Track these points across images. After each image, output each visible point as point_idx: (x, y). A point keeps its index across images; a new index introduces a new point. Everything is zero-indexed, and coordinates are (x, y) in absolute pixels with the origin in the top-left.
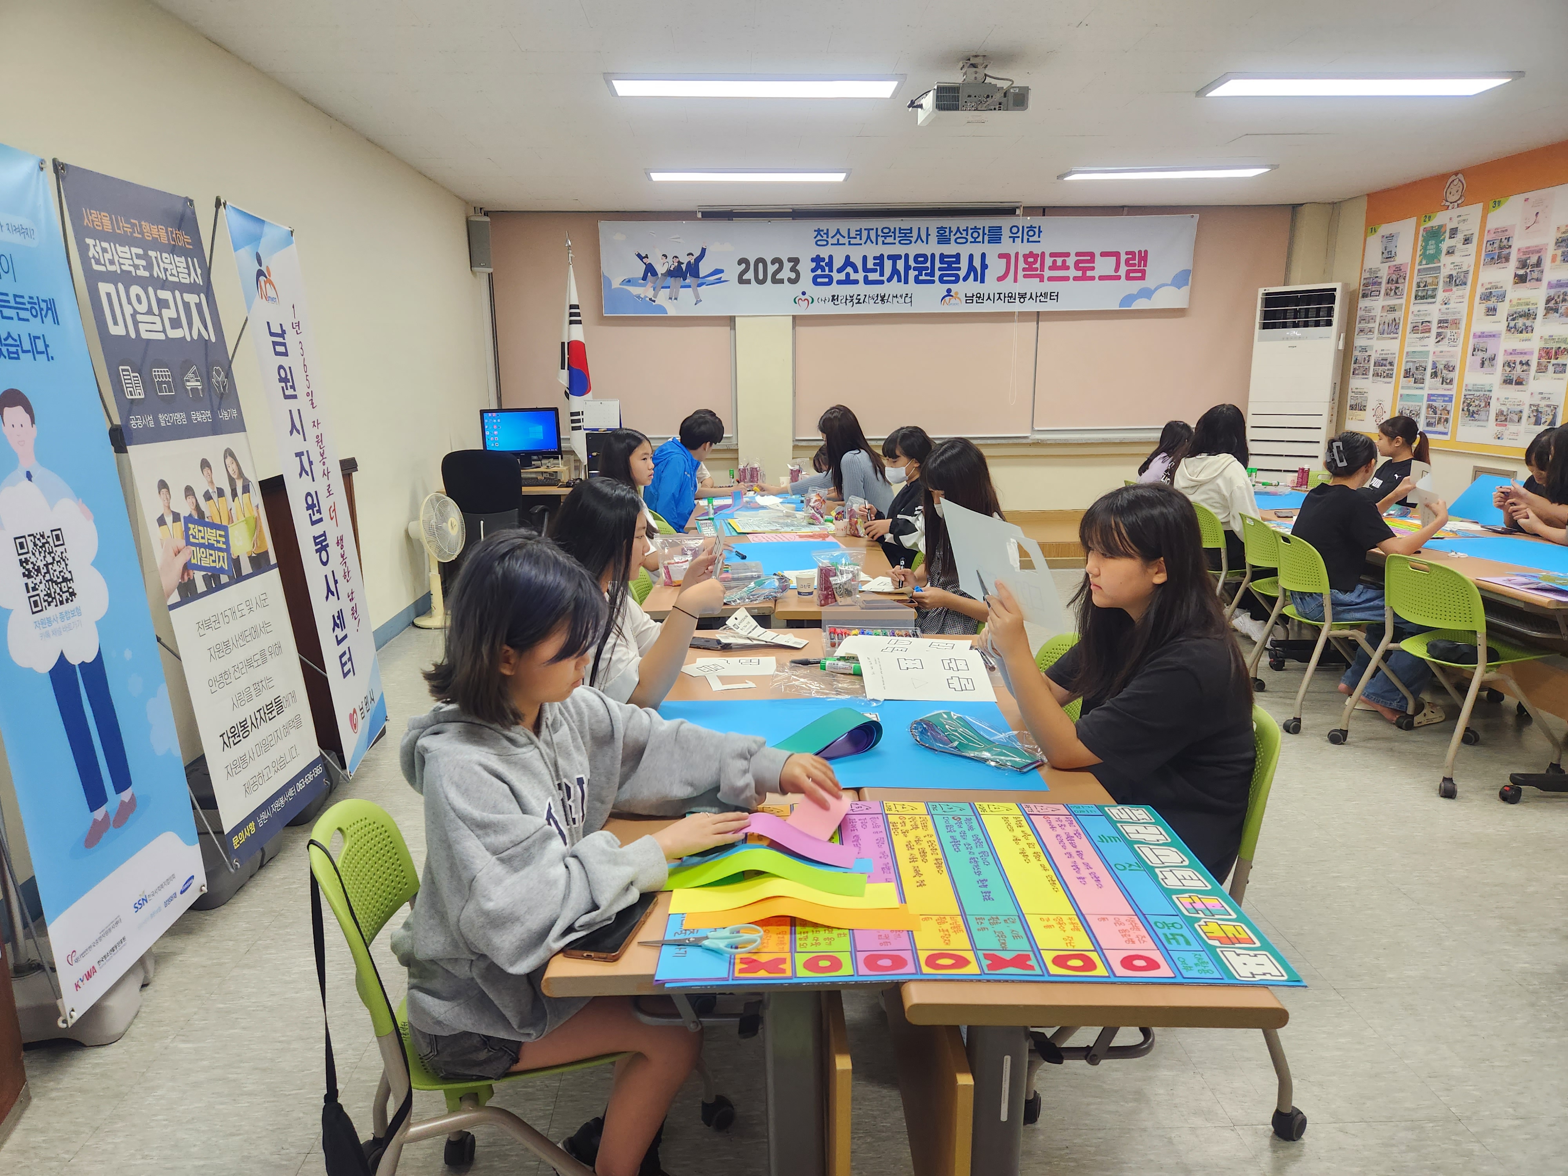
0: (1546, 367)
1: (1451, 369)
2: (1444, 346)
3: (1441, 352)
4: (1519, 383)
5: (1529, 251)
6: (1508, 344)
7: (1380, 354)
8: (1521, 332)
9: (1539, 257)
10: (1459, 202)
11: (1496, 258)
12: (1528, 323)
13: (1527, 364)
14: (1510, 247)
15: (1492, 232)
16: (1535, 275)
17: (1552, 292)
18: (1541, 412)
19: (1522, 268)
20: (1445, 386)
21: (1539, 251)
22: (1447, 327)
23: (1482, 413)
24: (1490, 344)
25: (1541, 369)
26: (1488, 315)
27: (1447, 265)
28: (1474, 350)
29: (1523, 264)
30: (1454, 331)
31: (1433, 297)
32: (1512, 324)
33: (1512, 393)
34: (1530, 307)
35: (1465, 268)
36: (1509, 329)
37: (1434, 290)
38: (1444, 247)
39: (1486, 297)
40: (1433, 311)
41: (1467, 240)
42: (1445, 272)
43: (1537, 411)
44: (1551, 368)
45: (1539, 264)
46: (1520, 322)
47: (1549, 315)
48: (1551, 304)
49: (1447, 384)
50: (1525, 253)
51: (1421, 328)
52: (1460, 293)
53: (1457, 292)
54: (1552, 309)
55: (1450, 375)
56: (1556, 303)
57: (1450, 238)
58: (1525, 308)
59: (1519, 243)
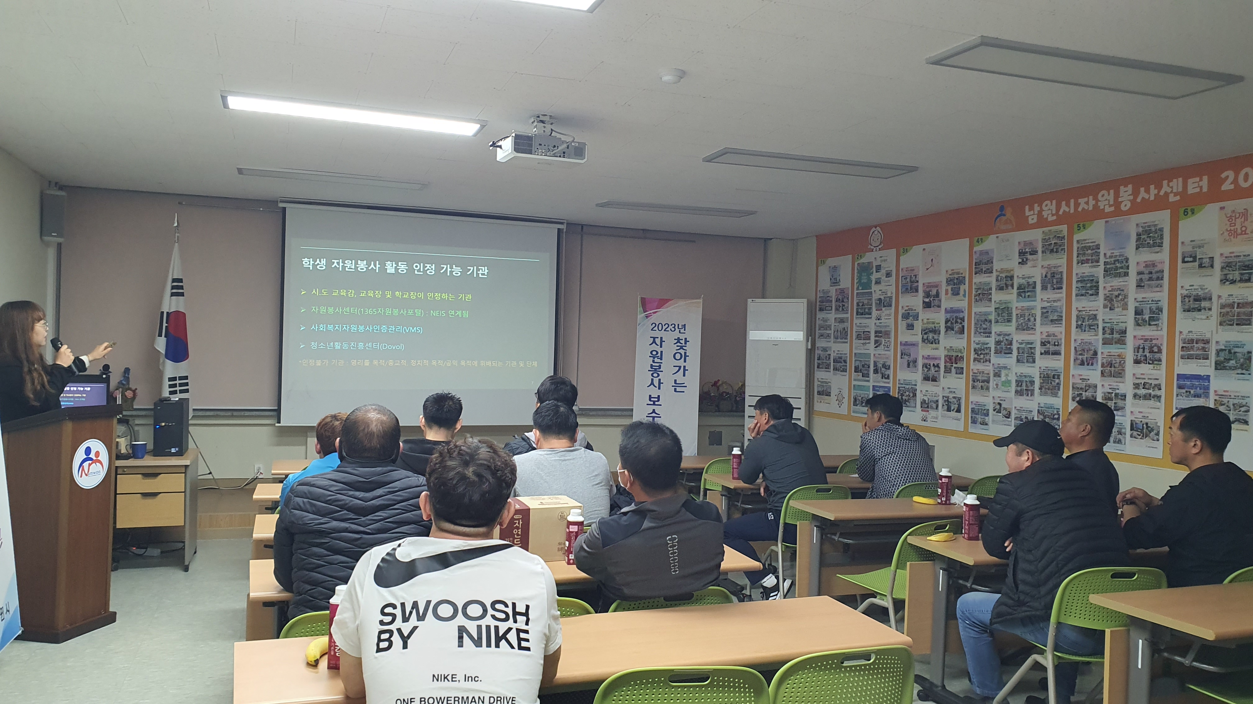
0: (950, 369)
1: (887, 367)
2: (881, 350)
3: (879, 354)
4: (934, 380)
5: (930, 286)
6: (924, 351)
7: (837, 354)
8: (932, 343)
9: (937, 290)
10: (880, 247)
11: (909, 288)
12: (936, 337)
13: (938, 366)
14: (918, 282)
15: (905, 270)
16: (936, 302)
17: (948, 316)
18: (951, 402)
19: (927, 297)
20: (884, 380)
21: (936, 286)
22: (881, 336)
23: (912, 401)
24: (912, 350)
25: (948, 371)
26: (908, 329)
27: (877, 292)
28: (902, 355)
29: (927, 295)
30: (887, 340)
31: (870, 314)
32: (925, 337)
33: (929, 387)
34: (936, 325)
35: (889, 295)
36: (923, 340)
37: (870, 309)
38: (873, 278)
39: (906, 316)
40: (871, 325)
41: (888, 275)
42: (875, 297)
43: (948, 400)
44: (953, 370)
45: (937, 295)
46: (931, 335)
47: (949, 332)
48: (949, 324)
49: (886, 378)
50: (928, 287)
51: (864, 336)
52: (888, 312)
53: (885, 311)
54: (949, 327)
55: (887, 373)
56: (952, 323)
57: (877, 272)
58: (933, 326)
59: (923, 280)
